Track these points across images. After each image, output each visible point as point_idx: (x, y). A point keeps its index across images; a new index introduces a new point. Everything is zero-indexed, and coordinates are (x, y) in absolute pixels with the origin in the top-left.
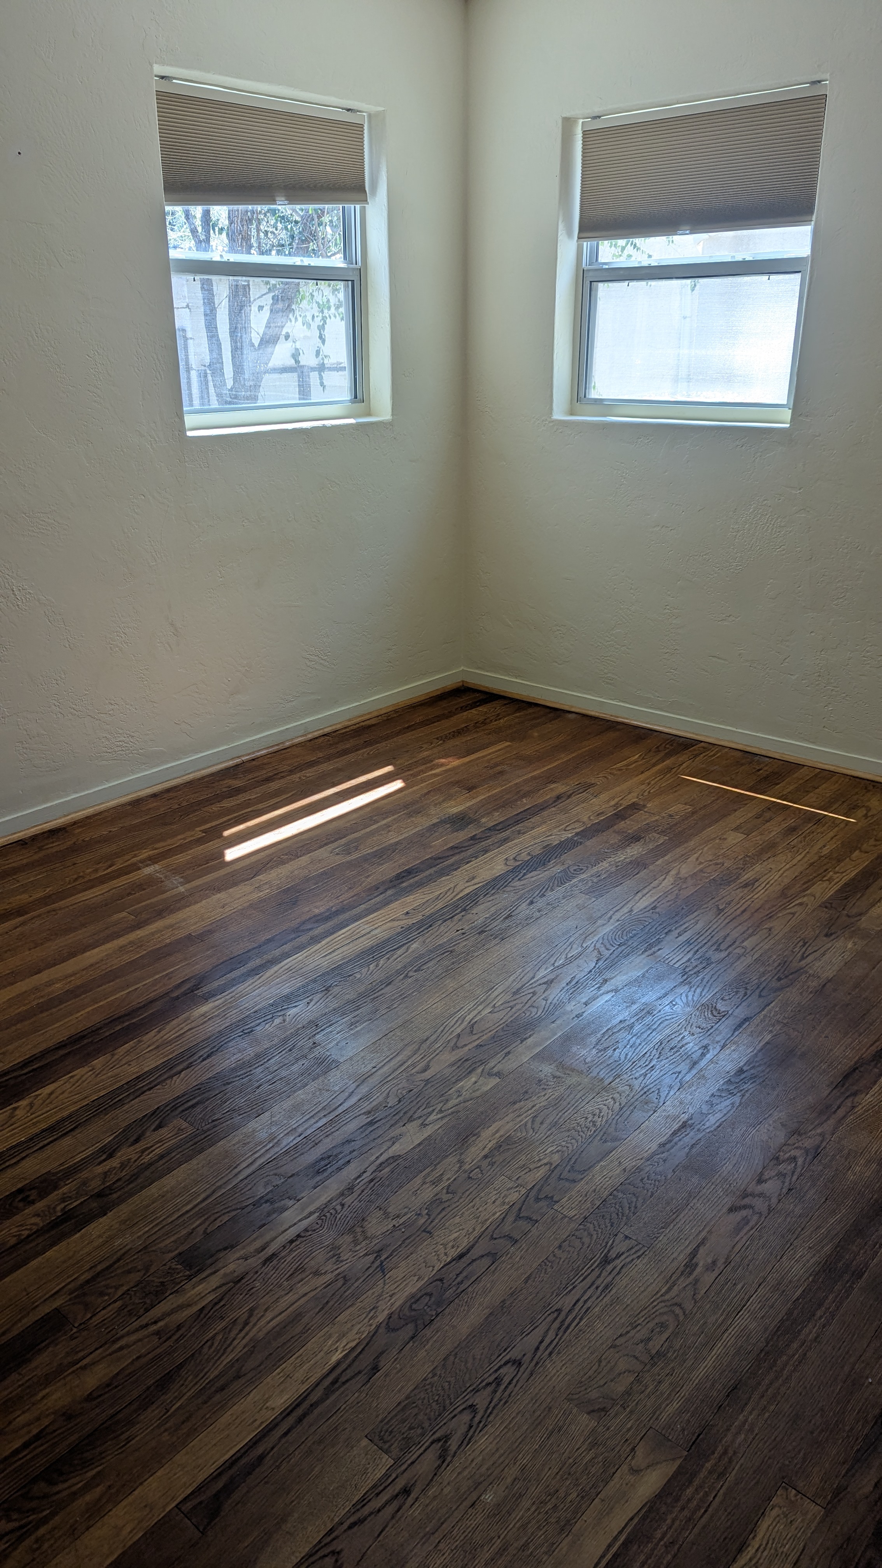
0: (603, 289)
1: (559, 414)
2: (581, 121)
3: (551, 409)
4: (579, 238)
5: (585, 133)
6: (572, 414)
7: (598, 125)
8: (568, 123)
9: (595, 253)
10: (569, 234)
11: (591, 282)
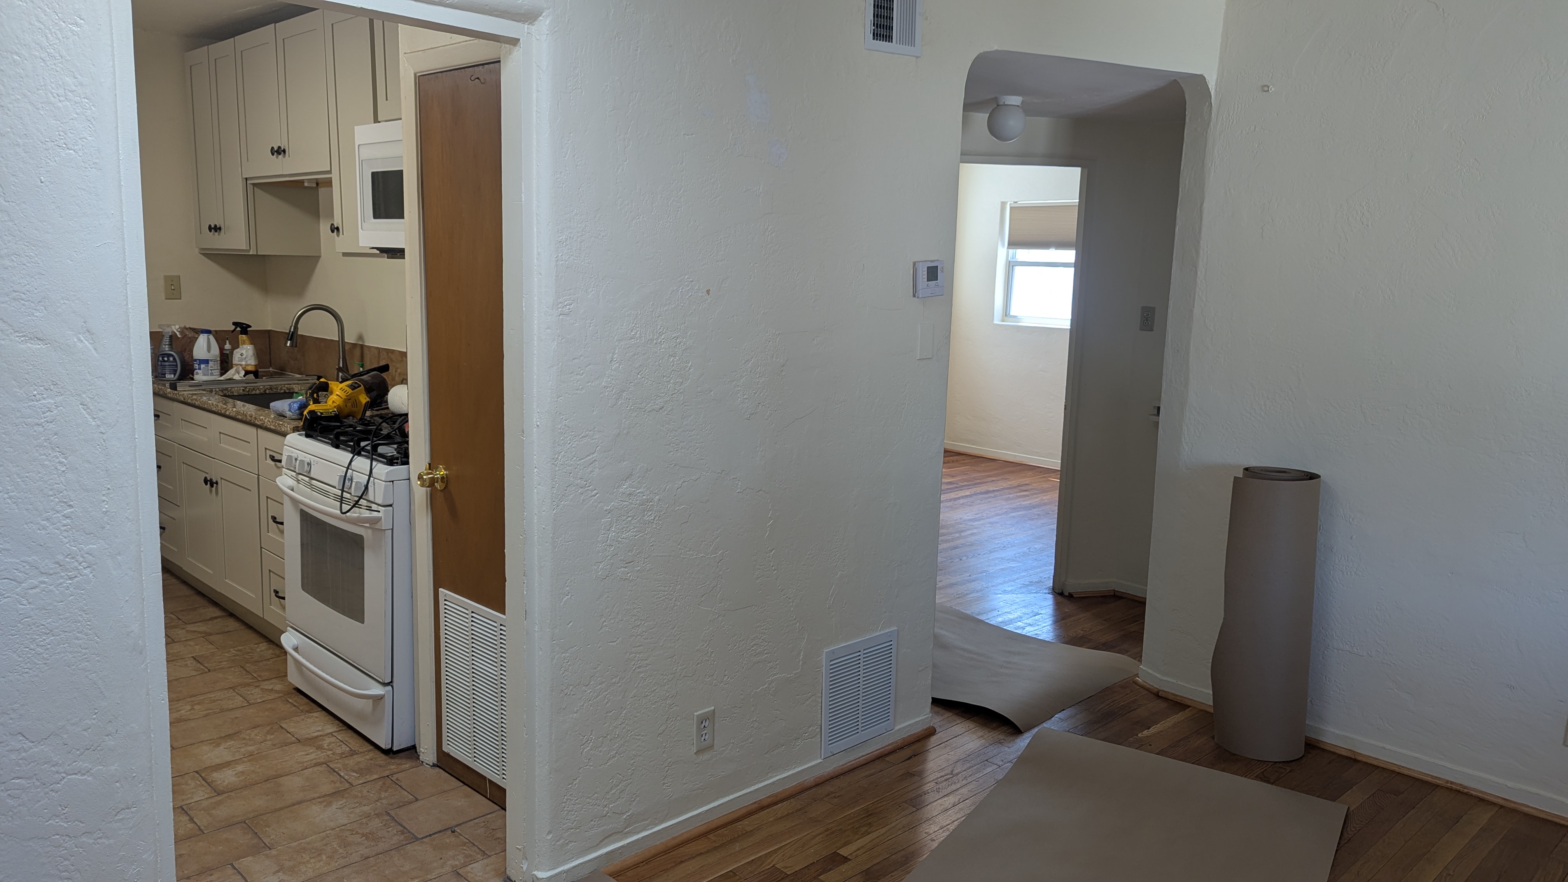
0: (1017, 269)
1: (996, 322)
2: (1009, 203)
3: (993, 319)
4: (1008, 248)
5: (1011, 208)
6: (1003, 321)
7: (1016, 205)
8: (1003, 204)
9: (1014, 256)
10: (1003, 246)
11: (1013, 266)
